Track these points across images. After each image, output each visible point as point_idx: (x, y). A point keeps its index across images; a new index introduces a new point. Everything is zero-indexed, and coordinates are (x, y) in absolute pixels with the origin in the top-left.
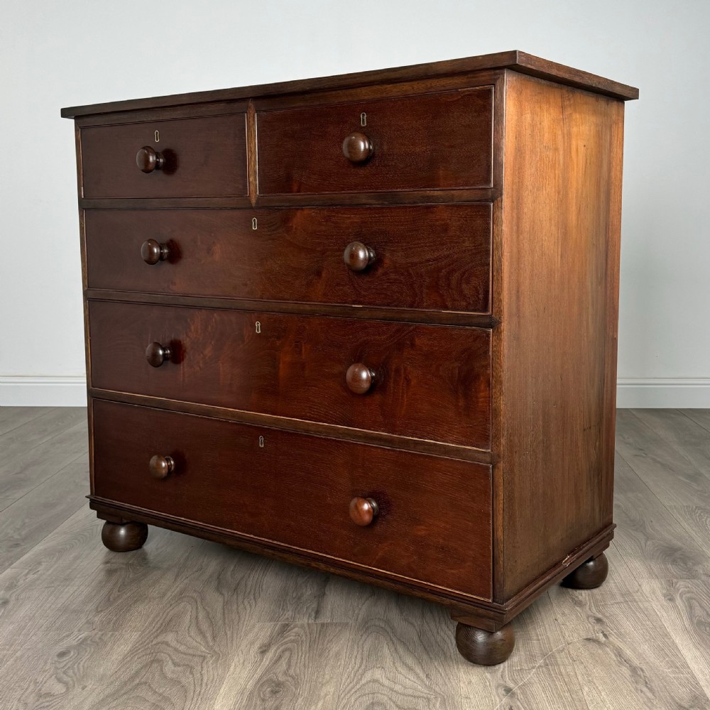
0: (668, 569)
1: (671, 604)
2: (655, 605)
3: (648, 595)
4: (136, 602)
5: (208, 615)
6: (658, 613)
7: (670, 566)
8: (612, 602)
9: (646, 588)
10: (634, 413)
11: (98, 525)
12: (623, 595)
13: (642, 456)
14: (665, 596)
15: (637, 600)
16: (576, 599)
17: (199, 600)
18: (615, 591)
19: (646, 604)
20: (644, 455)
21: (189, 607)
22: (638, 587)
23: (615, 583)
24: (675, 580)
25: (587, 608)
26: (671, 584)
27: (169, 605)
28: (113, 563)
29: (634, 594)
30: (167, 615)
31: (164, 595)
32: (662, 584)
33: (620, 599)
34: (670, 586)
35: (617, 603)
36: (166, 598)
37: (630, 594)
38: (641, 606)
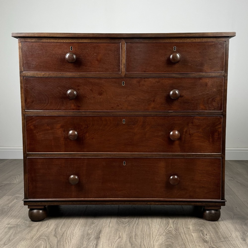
0: (243, 227)
1: (244, 242)
2: (238, 242)
3: (235, 238)
4: (20, 241)
5: (51, 246)
6: (239, 246)
7: (244, 226)
8: (220, 241)
9: (234, 235)
10: (229, 162)
11: (5, 208)
12: (224, 238)
13: (232, 180)
14: (242, 238)
15: (230, 240)
16: (205, 240)
17: (47, 240)
18: (221, 237)
19: (234, 242)
20: (233, 180)
21: (43, 243)
22: (231, 235)
23: (221, 233)
24: (246, 232)
25: (209, 244)
26: (244, 233)
27: (35, 242)
28: (11, 224)
29: (229, 238)
30: (34, 246)
31: (32, 238)
32: (240, 233)
33: (223, 240)
34: (244, 234)
35: (222, 242)
36: (34, 239)
37: (227, 238)
38: (232, 243)
